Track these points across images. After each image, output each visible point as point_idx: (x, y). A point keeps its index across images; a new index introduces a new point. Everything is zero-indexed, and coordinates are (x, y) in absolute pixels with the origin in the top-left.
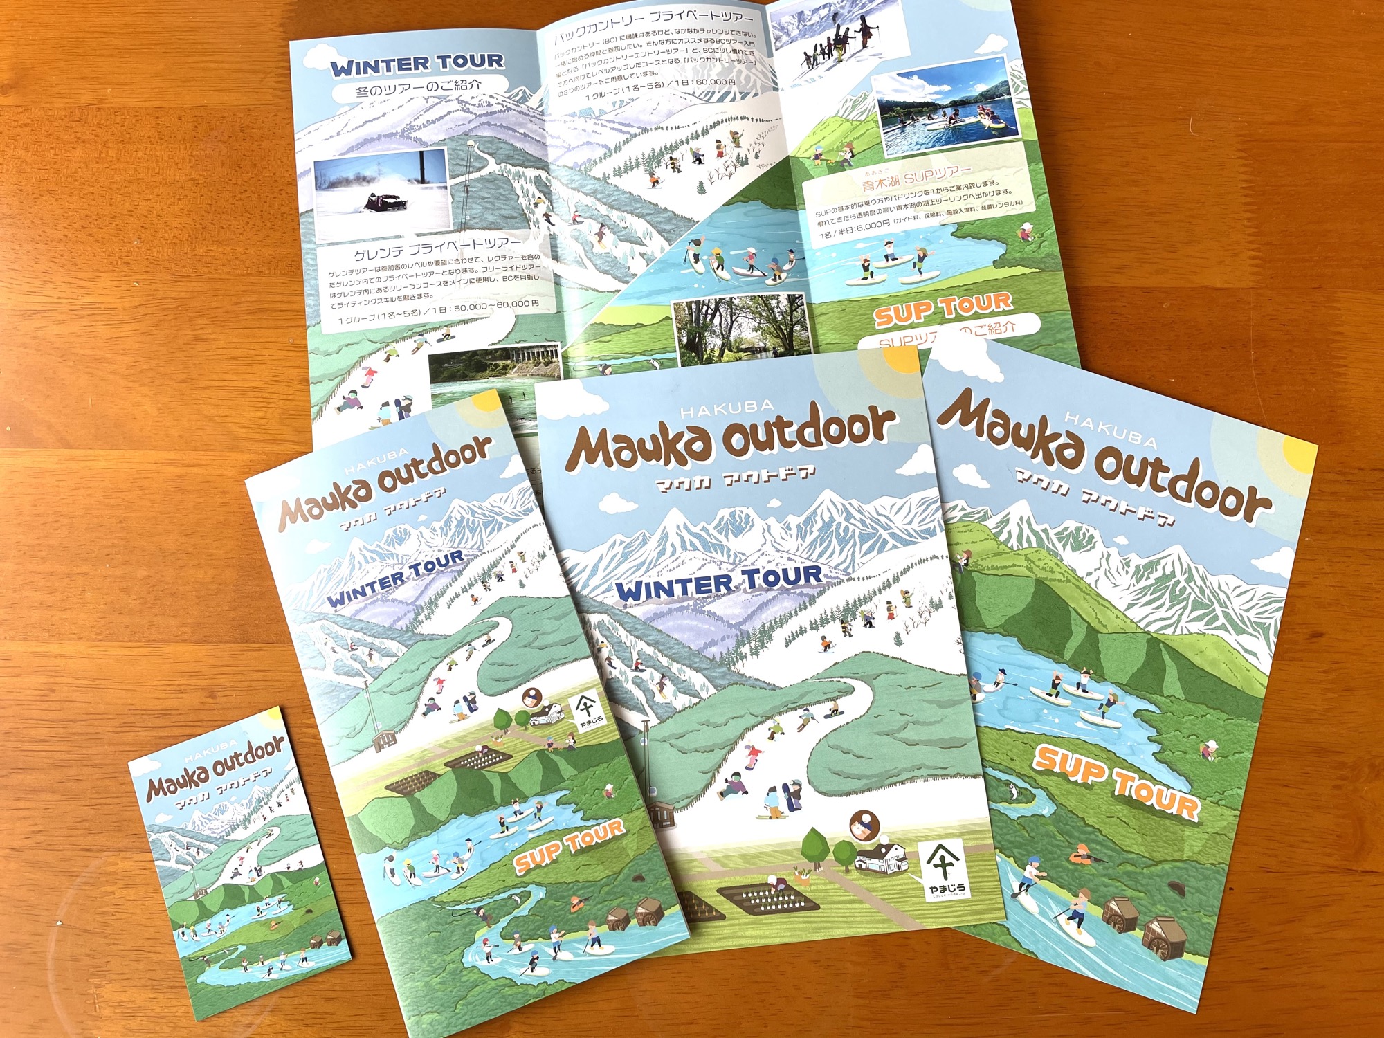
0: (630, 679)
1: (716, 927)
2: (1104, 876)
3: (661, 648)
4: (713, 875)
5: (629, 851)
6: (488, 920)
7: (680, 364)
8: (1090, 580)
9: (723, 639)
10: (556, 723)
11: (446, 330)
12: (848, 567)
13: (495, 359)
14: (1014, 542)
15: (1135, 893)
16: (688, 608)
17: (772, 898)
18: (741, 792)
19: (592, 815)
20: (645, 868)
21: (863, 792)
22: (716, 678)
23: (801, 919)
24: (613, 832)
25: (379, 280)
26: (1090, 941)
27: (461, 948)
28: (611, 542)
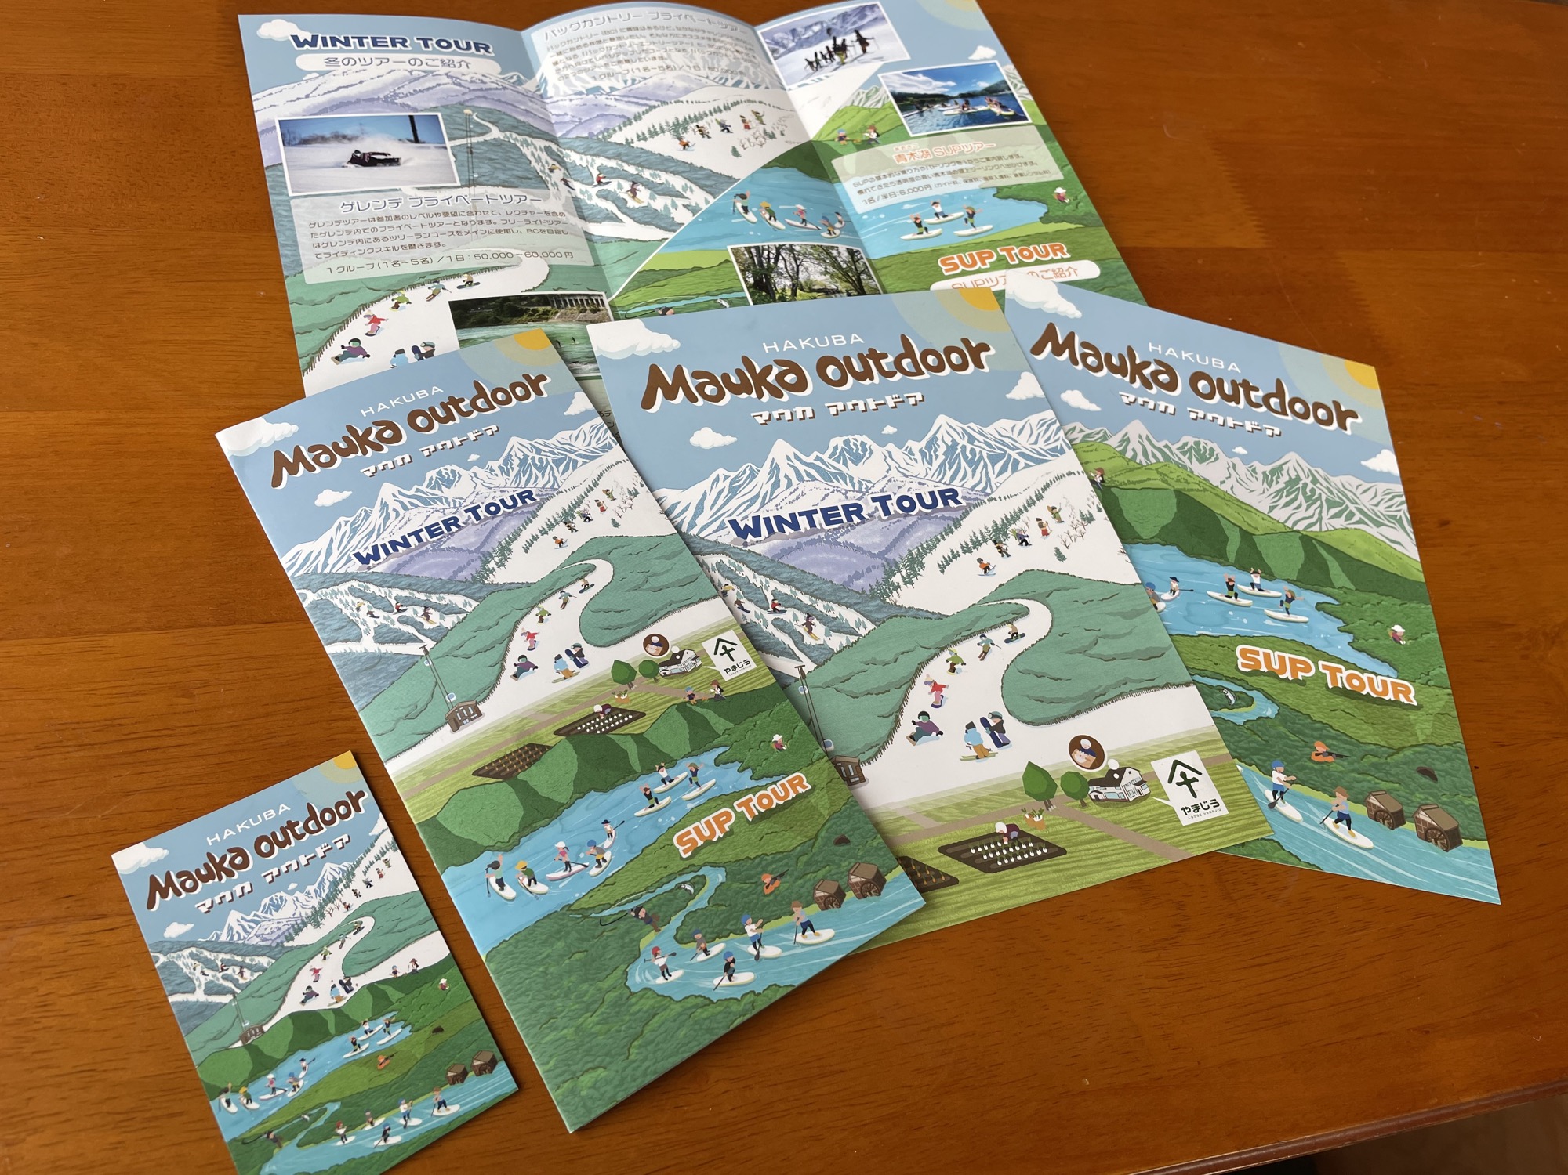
0: (770, 622)
1: (950, 894)
2: (1352, 771)
3: (798, 585)
4: (929, 833)
5: (822, 810)
6: (654, 921)
7: (751, 303)
8: (1225, 488)
9: (869, 570)
10: (692, 671)
11: (469, 278)
12: (985, 488)
13: (533, 304)
14: (1140, 458)
15: (1389, 785)
16: (820, 540)
17: (1007, 849)
18: (934, 734)
19: (765, 773)
20: (846, 828)
21: (1073, 716)
22: (871, 612)
23: (1048, 869)
24: (795, 790)
25: (374, 229)
26: (1367, 843)
27: (623, 967)
28: (713, 477)
